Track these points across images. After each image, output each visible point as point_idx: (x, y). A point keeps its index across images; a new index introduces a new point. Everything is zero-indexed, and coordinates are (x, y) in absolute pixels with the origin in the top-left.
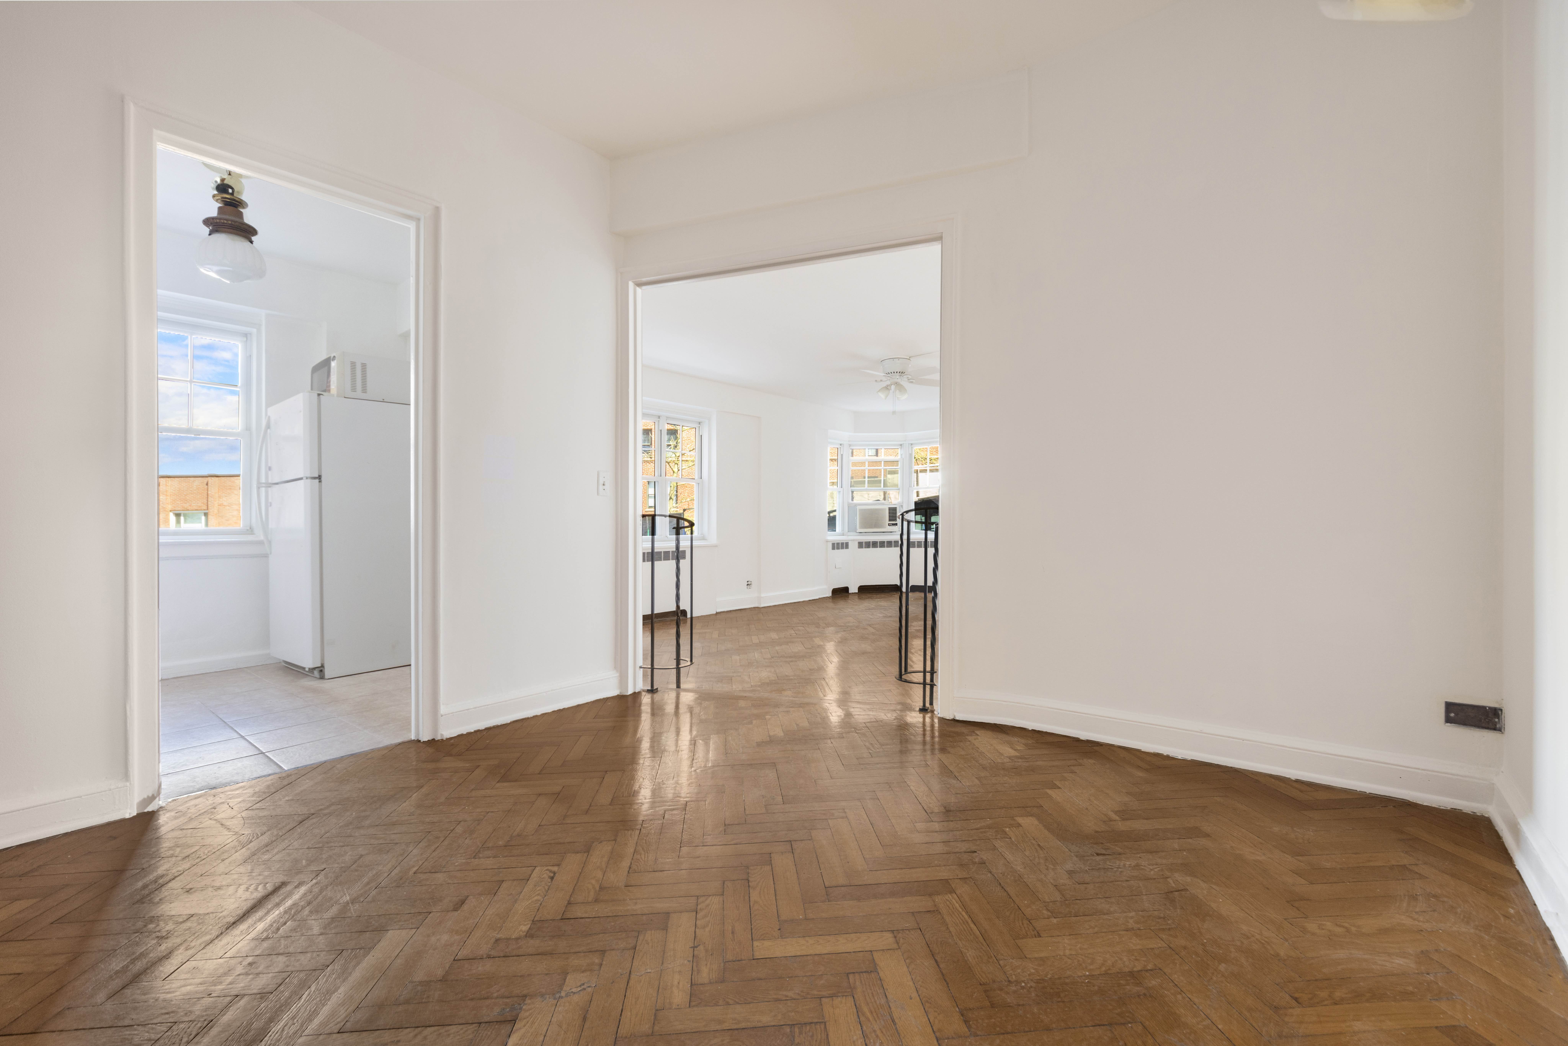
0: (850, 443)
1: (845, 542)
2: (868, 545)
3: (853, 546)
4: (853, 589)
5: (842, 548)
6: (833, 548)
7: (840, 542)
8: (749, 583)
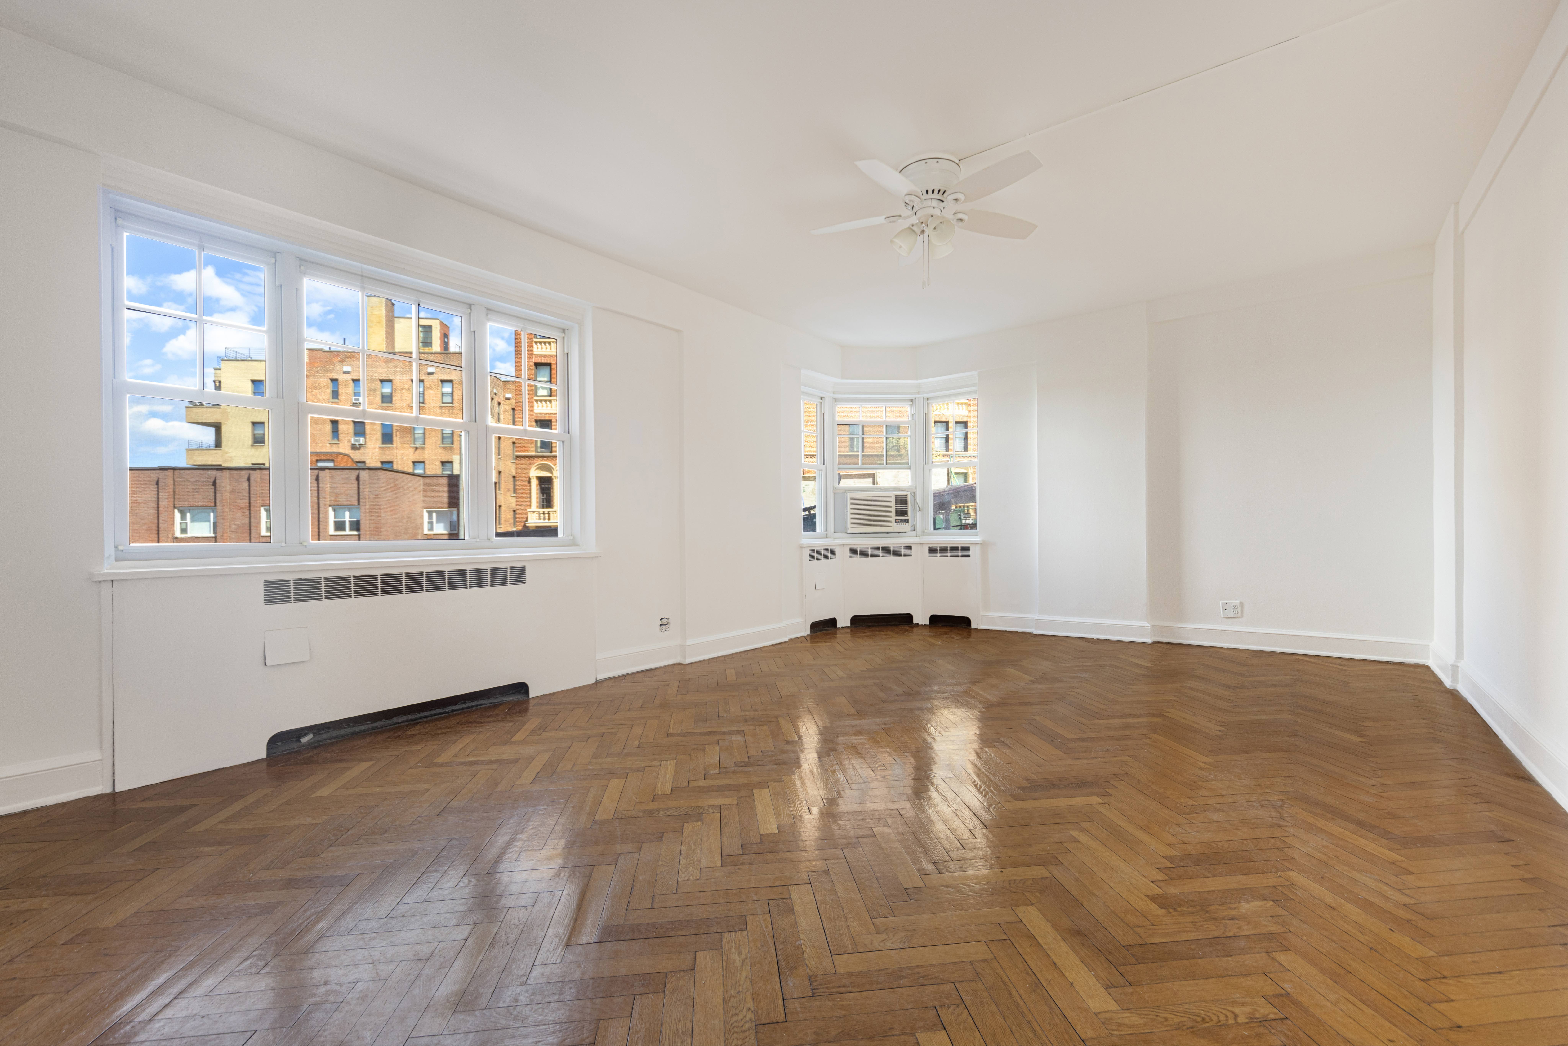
0: (836, 396)
1: (829, 548)
2: (864, 552)
3: (842, 554)
4: (844, 622)
5: (826, 558)
6: (812, 558)
7: (822, 548)
8: (665, 621)
